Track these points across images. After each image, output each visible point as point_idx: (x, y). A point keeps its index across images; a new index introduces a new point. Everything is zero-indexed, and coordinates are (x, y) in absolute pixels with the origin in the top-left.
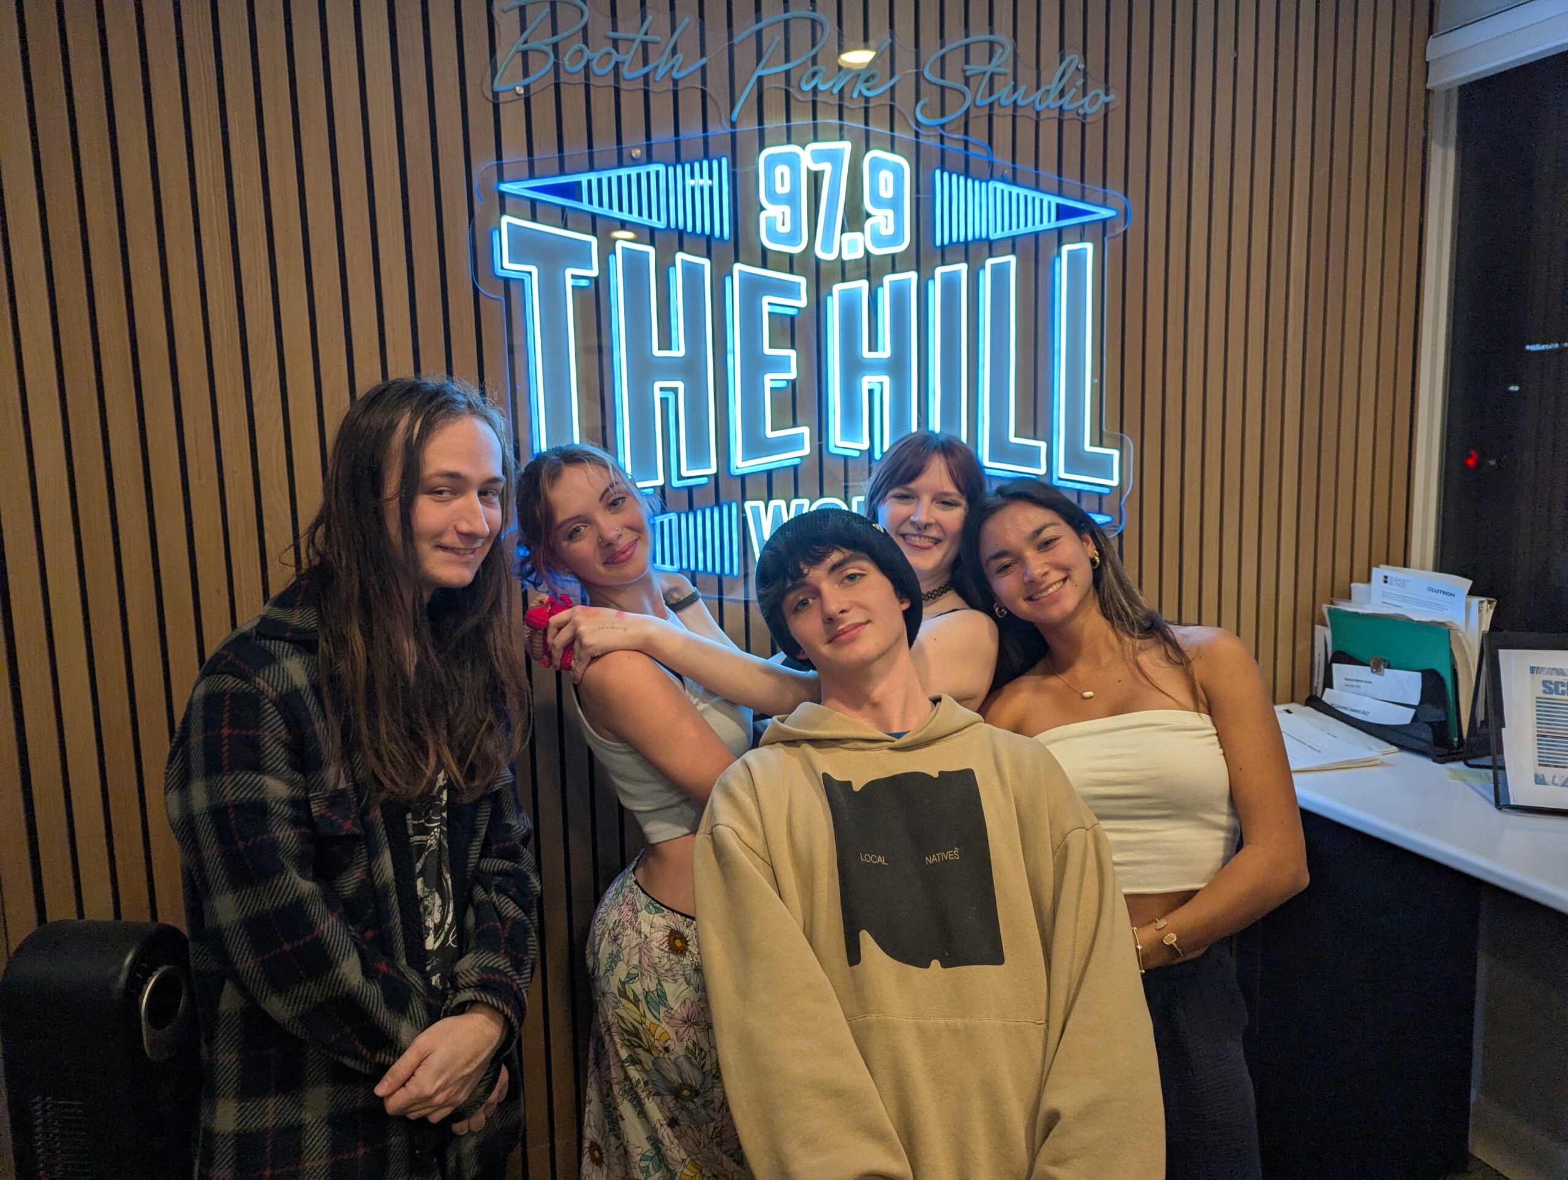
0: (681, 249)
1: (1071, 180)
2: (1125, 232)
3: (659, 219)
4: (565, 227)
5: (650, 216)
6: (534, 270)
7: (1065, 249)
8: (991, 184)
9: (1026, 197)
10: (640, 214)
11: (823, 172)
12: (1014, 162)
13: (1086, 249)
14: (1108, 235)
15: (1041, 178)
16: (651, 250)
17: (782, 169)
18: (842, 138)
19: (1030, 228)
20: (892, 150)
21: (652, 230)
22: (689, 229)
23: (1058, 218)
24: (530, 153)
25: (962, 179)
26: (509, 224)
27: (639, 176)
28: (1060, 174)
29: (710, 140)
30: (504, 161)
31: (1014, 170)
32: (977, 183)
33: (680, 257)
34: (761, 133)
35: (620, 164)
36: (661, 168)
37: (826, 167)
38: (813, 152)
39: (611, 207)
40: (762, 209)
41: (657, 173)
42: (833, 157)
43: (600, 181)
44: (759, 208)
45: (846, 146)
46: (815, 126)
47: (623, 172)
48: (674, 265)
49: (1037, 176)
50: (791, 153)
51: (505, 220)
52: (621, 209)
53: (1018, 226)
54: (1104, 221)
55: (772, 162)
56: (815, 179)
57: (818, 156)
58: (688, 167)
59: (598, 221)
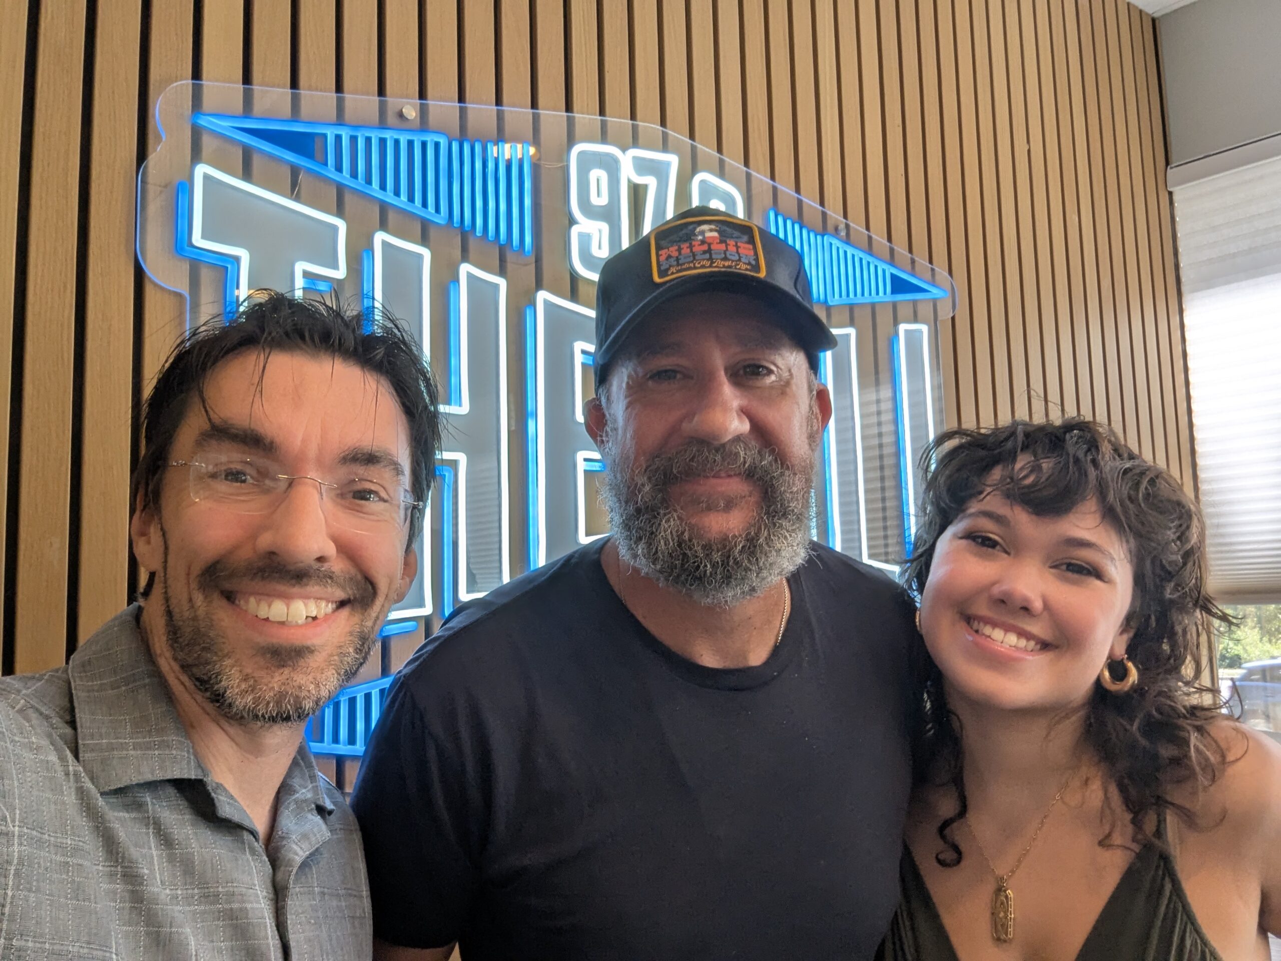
0: (465, 258)
1: (901, 249)
2: (953, 319)
3: (437, 210)
4: (297, 199)
5: (425, 204)
6: (244, 255)
7: (903, 328)
8: (825, 237)
9: (861, 260)
10: (411, 199)
11: (646, 187)
12: (845, 216)
13: (921, 332)
14: (939, 318)
15: (874, 243)
16: (426, 253)
17: (598, 175)
18: (665, 148)
19: (867, 299)
20: (722, 174)
21: (425, 225)
22: (479, 233)
23: (894, 291)
24: (247, 78)
25: (797, 227)
26: (207, 177)
27: (410, 143)
28: (890, 239)
29: (508, 118)
30: (204, 82)
31: (847, 226)
32: (812, 236)
33: (465, 269)
34: (571, 123)
35: (383, 124)
36: (443, 141)
37: (651, 181)
38: (634, 158)
39: (369, 181)
40: (572, 222)
41: (437, 145)
42: (658, 170)
43: (354, 140)
44: (567, 222)
45: (673, 160)
46: (635, 129)
47: (389, 135)
48: (457, 280)
49: (870, 238)
50: (608, 155)
51: (201, 170)
52: (383, 187)
53: (855, 295)
54: (935, 302)
55: (587, 162)
56: (637, 193)
57: (642, 166)
58: (478, 148)
59: (348, 198)
